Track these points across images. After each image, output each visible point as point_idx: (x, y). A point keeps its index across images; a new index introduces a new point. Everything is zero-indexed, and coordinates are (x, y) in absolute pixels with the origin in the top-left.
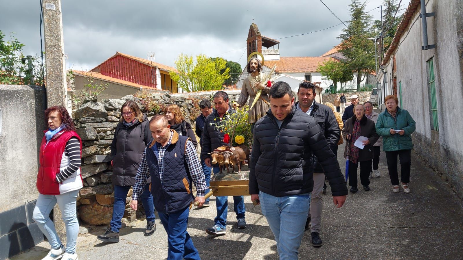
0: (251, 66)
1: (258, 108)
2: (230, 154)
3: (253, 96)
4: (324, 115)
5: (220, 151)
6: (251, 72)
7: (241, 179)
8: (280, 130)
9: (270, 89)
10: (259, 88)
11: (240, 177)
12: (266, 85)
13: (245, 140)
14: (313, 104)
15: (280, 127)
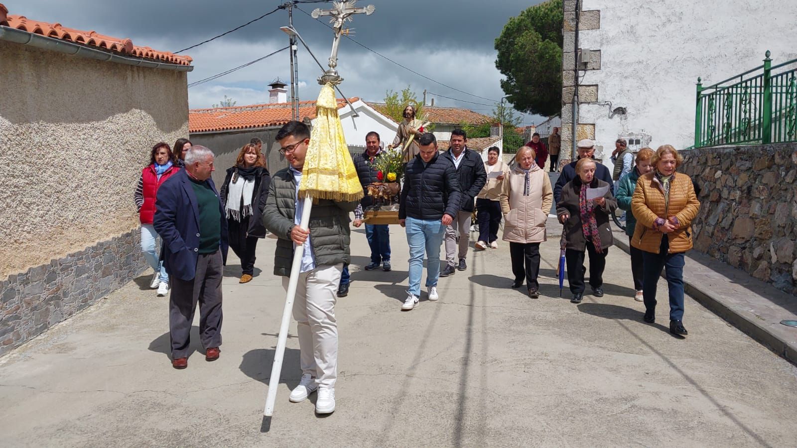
0: (407, 112)
1: (410, 150)
2: (384, 188)
3: (406, 139)
4: (474, 159)
5: (376, 186)
6: (405, 117)
7: (392, 210)
8: (425, 169)
9: (422, 134)
10: (413, 133)
11: (390, 209)
12: (418, 130)
13: (397, 177)
14: (464, 150)
15: (425, 167)
